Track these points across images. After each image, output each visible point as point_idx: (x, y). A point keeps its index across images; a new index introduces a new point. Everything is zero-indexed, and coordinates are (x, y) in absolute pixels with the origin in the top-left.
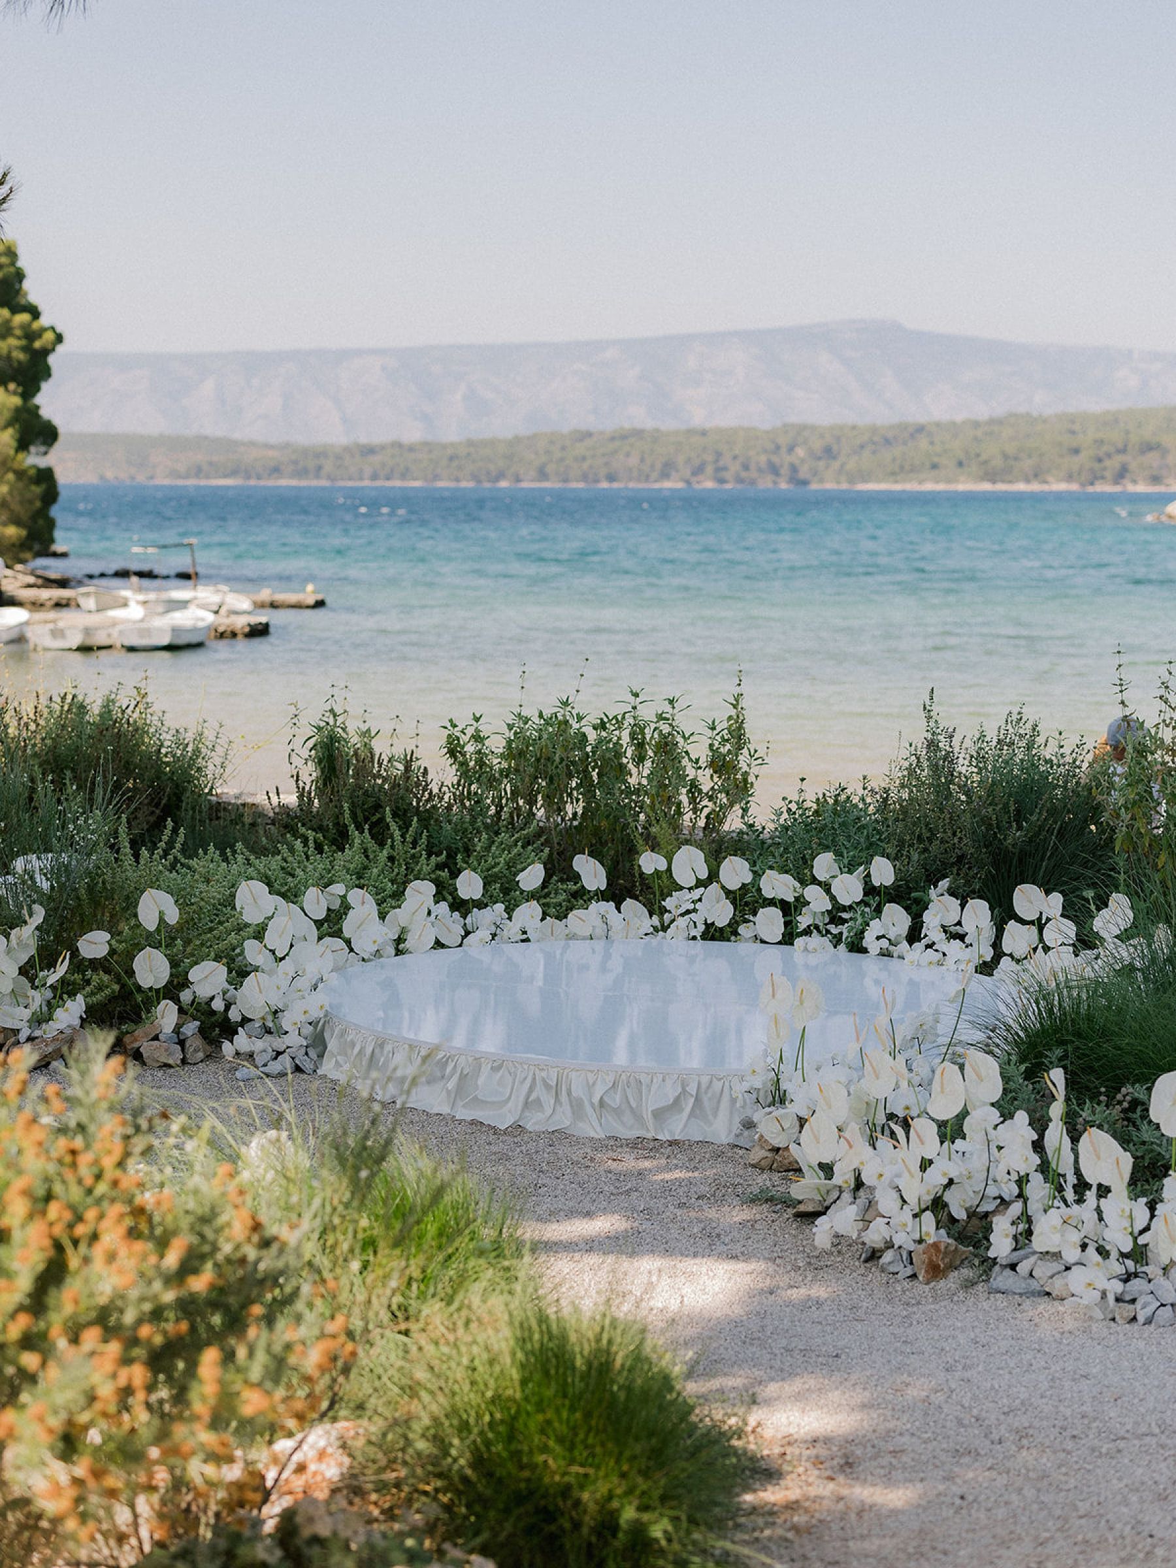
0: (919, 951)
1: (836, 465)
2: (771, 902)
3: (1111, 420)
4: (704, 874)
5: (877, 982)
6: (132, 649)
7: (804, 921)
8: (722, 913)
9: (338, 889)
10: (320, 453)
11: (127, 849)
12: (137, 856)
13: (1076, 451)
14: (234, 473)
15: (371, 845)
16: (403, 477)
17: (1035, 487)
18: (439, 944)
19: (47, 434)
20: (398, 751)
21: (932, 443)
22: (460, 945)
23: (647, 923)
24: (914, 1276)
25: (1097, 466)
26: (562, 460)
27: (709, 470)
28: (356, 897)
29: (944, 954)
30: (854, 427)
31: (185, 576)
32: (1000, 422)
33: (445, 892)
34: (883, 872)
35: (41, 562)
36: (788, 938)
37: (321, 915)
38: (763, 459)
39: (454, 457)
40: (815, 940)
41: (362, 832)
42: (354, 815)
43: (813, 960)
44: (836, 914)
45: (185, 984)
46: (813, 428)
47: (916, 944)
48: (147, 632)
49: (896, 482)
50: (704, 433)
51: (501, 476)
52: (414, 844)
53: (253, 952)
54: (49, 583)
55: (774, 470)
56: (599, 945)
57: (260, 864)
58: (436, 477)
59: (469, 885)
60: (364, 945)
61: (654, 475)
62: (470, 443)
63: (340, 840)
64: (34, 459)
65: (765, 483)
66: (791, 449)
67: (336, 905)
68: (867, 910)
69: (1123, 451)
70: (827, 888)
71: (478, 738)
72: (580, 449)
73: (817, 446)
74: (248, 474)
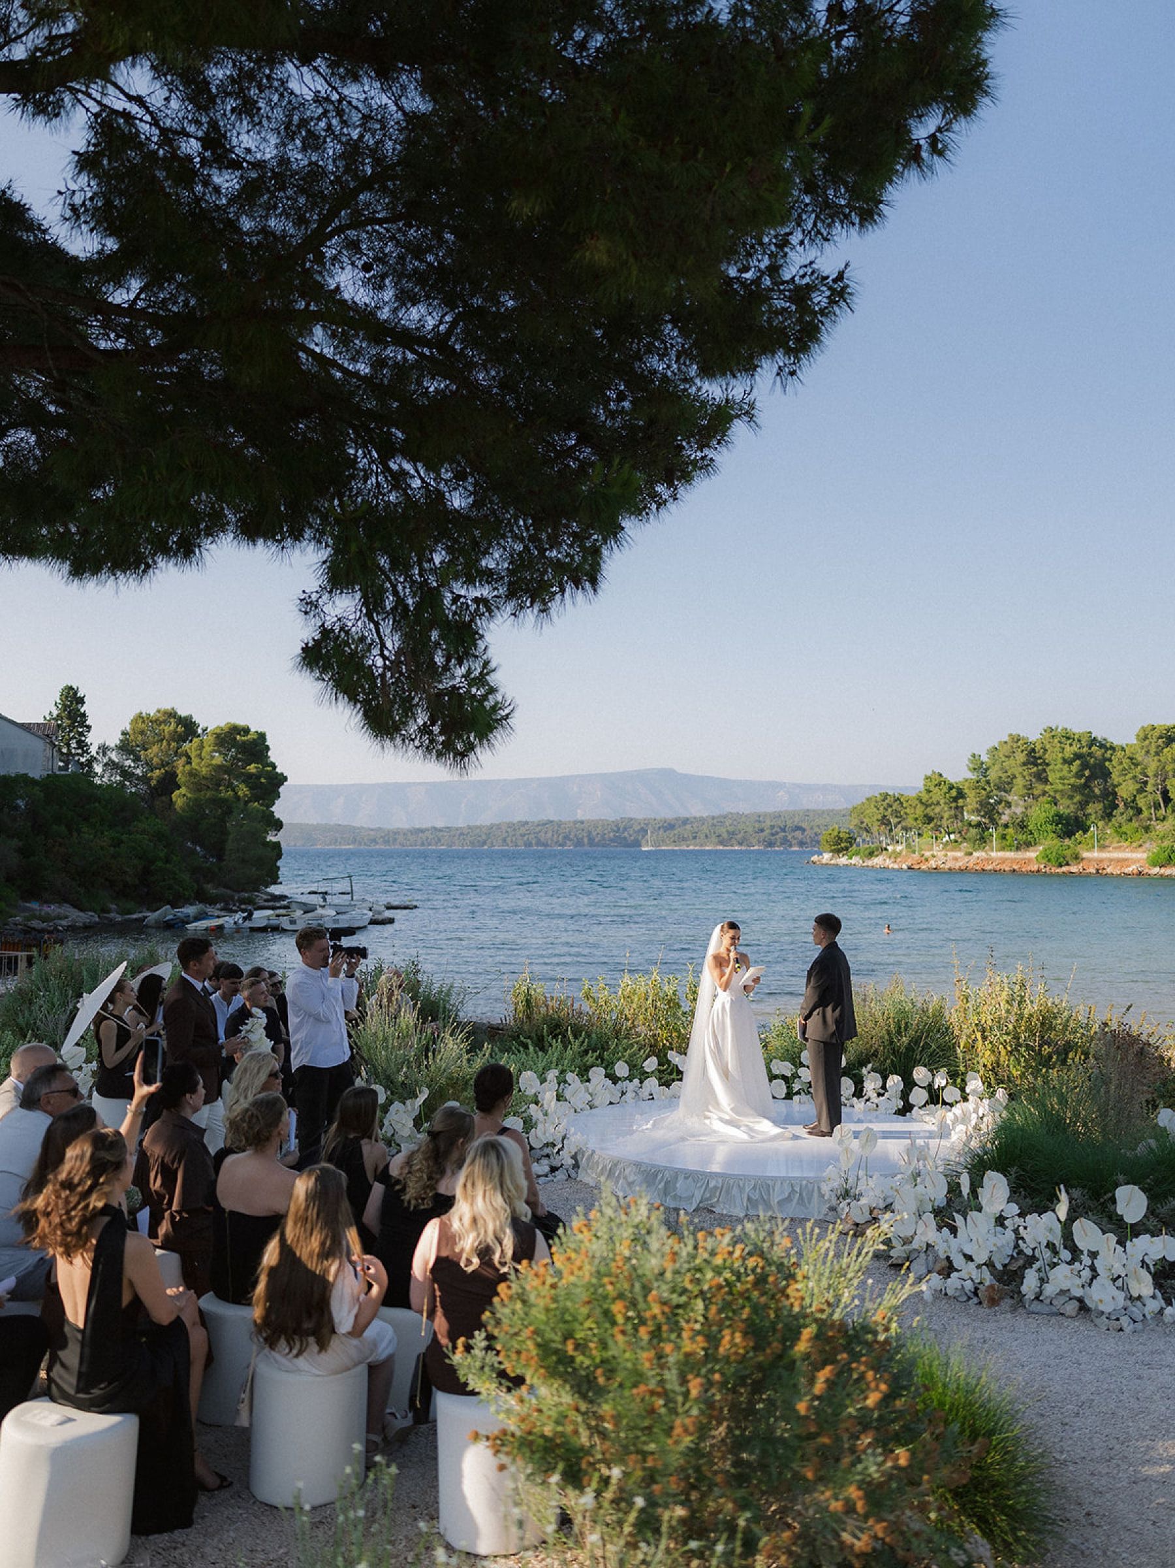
3: (778, 816)
7: (796, 1087)
10: (397, 832)
13: (762, 830)
16: (437, 843)
17: (743, 848)
19: (277, 825)
24: (980, 1303)
25: (772, 838)
26: (514, 835)
29: (876, 1105)
30: (655, 820)
32: (724, 817)
33: (609, 1073)
35: (272, 888)
36: (789, 1096)
39: (462, 834)
46: (636, 820)
49: (676, 846)
50: (582, 822)
51: (484, 843)
53: (534, 1111)
58: (452, 844)
59: (621, 1069)
61: (559, 843)
62: (469, 827)
64: (271, 837)
69: (784, 831)
72: (523, 830)
73: (637, 828)
74: (360, 844)
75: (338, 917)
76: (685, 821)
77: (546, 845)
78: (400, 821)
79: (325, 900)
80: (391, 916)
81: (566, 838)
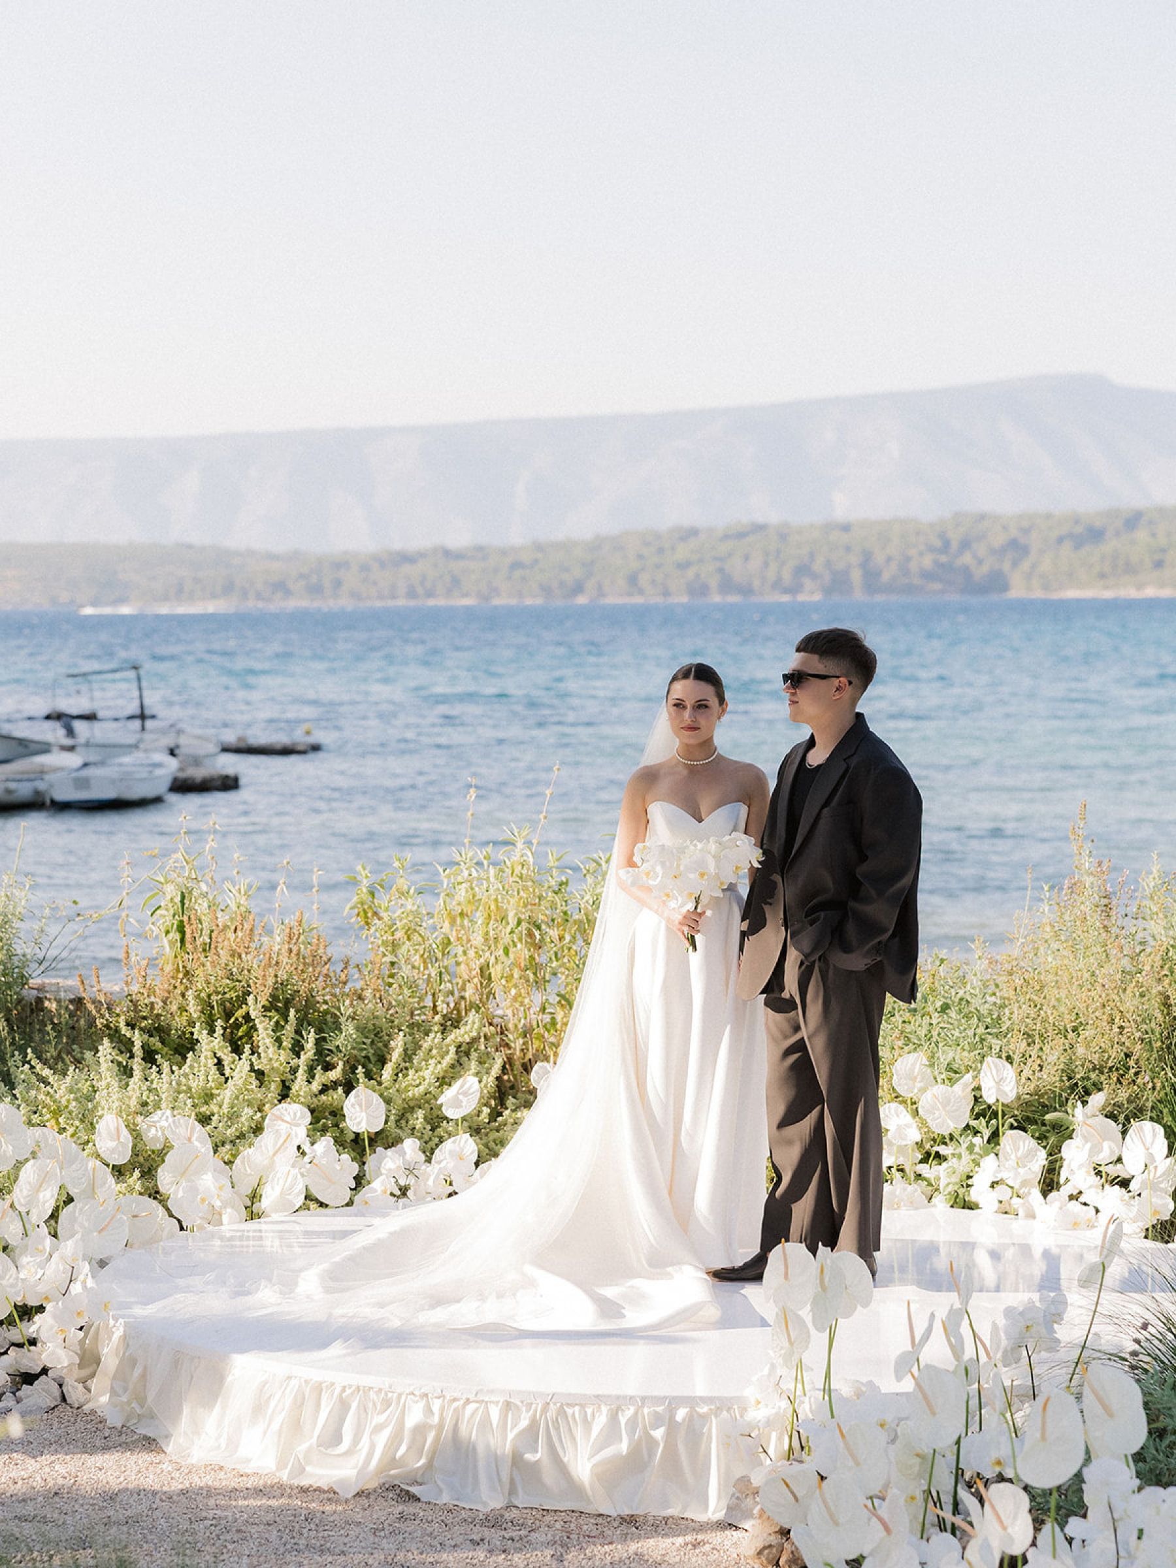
0: (1057, 1204)
1: (1026, 564)
6: (64, 806)
10: (341, 564)
16: (449, 592)
21: (1154, 535)
22: (350, 1203)
26: (658, 566)
29: (1097, 1211)
30: (1049, 516)
33: (325, 1122)
34: (1001, 1081)
38: (927, 559)
39: (516, 564)
41: (212, 1032)
44: (929, 1148)
47: (1053, 1195)
49: (1106, 588)
50: (846, 528)
51: (578, 588)
52: (294, 1051)
58: (493, 593)
59: (366, 1111)
60: (188, 1204)
62: (539, 547)
63: (182, 1047)
66: (965, 546)
68: (977, 1140)
72: (682, 552)
73: (999, 540)
74: (245, 594)
75: (86, 773)
76: (1133, 520)
77: (747, 591)
79: (70, 732)
80: (230, 771)
81: (803, 570)
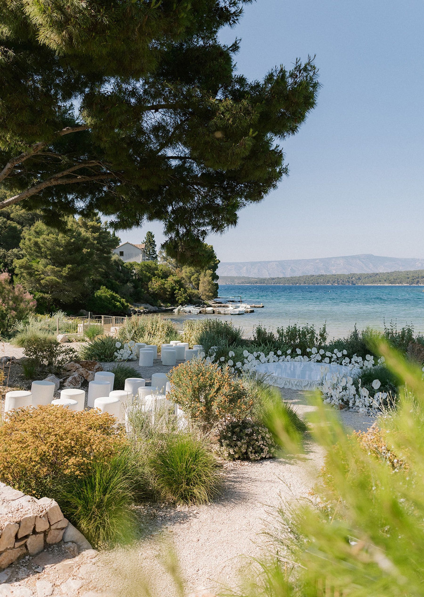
1: (361, 281)
2: (327, 357)
3: (415, 272)
4: (317, 352)
5: (344, 370)
6: (232, 314)
7: (333, 360)
8: (320, 358)
9: (259, 352)
10: (265, 279)
11: (227, 346)
12: (229, 347)
13: (409, 278)
14: (249, 283)
15: (265, 346)
16: (279, 284)
17: (400, 285)
18: (274, 361)
19: (217, 278)
20: (270, 332)
21: (380, 277)
22: (278, 362)
23: (308, 359)
24: (338, 409)
25: (413, 281)
26: (309, 280)
27: (336, 282)
28: (261, 353)
29: (355, 366)
30: (364, 274)
31: (239, 302)
32: (393, 273)
33: (275, 353)
34: (345, 352)
35: (215, 299)
36: (330, 363)
37: (256, 356)
38: (346, 280)
39: (289, 280)
40: (334, 363)
41: (263, 344)
42: (262, 342)
43: (334, 366)
44: (338, 359)
45: (236, 365)
46: (356, 274)
47: (351, 364)
48: (235, 312)
49: (372, 284)
50: (335, 275)
51: (297, 283)
52: (272, 346)
53: (245, 361)
54: (217, 303)
55: (349, 282)
56: (300, 363)
57: (248, 348)
58: (285, 284)
59: (279, 352)
60: (263, 361)
61: (326, 283)
62: (291, 277)
63: (260, 345)
64: (215, 282)
65: (347, 284)
66: (352, 278)
67: (259, 355)
68: (343, 358)
69: (418, 278)
70: (336, 354)
71: (282, 330)
73: (357, 277)
76: (377, 274)
77: (321, 284)
78: (266, 275)
81: (329, 281)
